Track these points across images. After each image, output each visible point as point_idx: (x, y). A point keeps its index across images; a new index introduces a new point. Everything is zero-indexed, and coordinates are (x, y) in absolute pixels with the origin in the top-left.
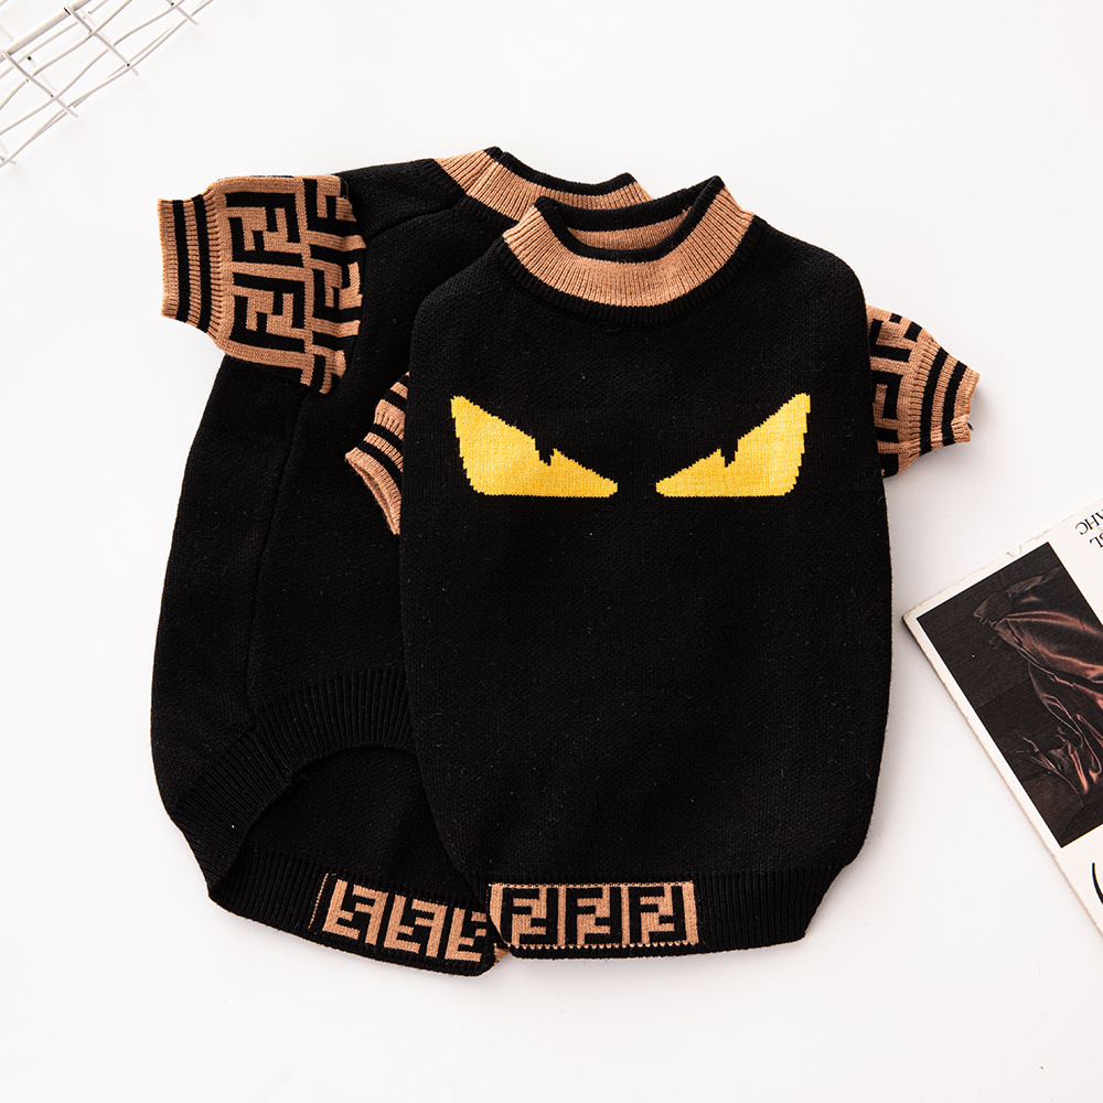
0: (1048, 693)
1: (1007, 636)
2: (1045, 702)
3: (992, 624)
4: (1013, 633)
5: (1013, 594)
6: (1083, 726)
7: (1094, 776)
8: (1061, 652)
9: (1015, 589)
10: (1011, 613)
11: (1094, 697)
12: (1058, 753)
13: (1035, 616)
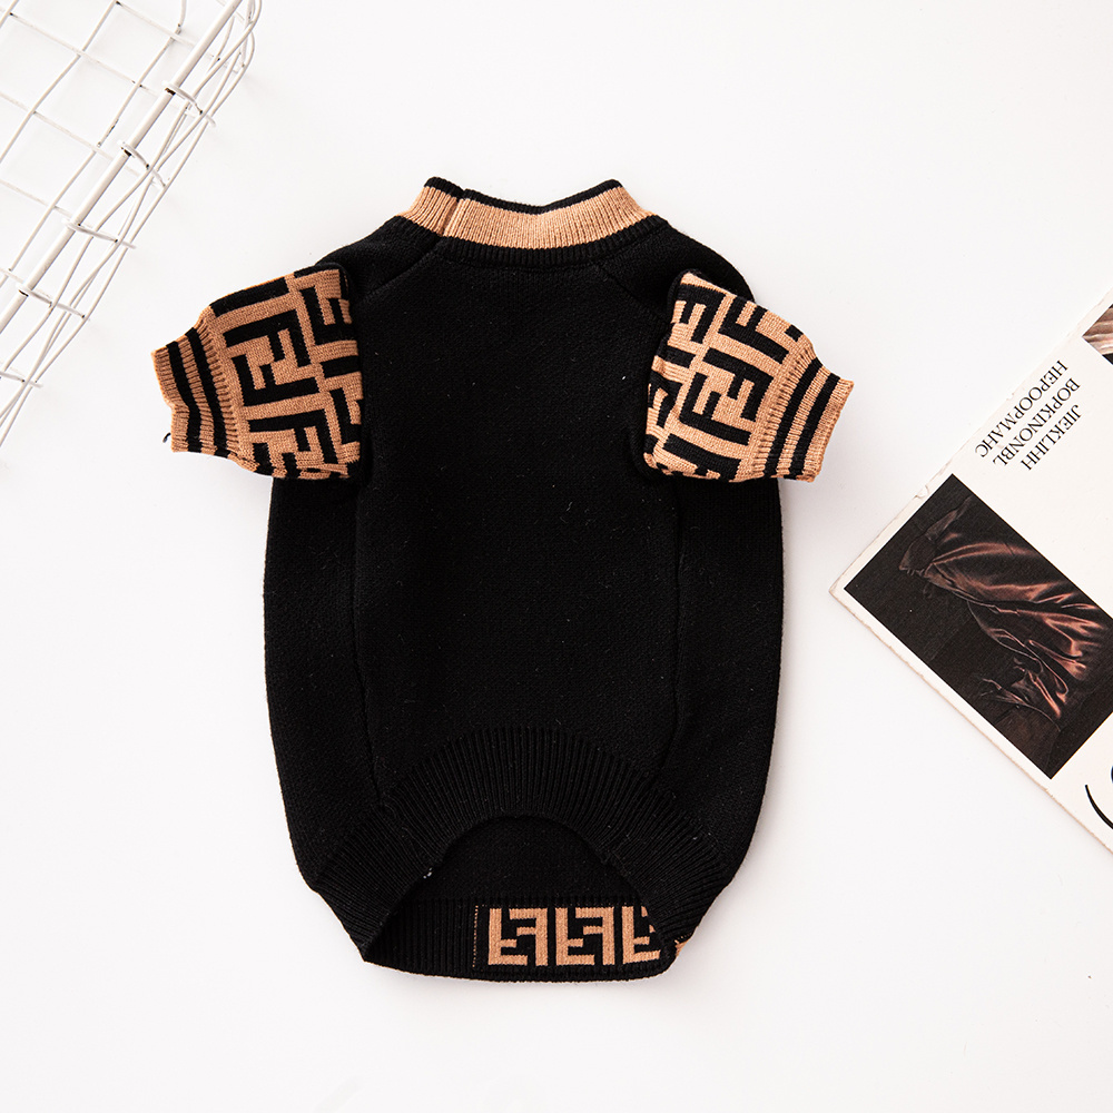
0: (995, 627)
1: (938, 581)
2: (994, 637)
3: (920, 573)
4: (943, 576)
5: (933, 537)
6: (1037, 650)
7: (1062, 697)
8: (996, 582)
9: (933, 531)
10: (936, 556)
11: (1041, 618)
12: (1021, 684)
13: (961, 553)
